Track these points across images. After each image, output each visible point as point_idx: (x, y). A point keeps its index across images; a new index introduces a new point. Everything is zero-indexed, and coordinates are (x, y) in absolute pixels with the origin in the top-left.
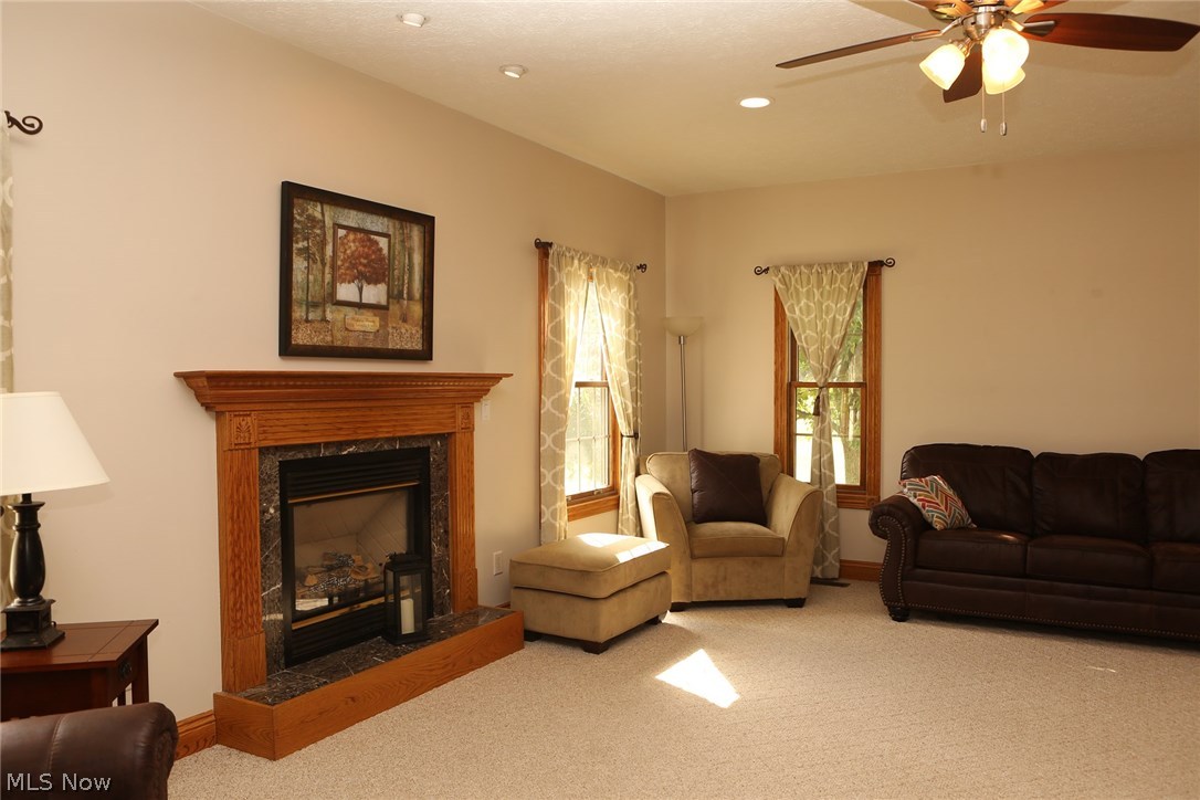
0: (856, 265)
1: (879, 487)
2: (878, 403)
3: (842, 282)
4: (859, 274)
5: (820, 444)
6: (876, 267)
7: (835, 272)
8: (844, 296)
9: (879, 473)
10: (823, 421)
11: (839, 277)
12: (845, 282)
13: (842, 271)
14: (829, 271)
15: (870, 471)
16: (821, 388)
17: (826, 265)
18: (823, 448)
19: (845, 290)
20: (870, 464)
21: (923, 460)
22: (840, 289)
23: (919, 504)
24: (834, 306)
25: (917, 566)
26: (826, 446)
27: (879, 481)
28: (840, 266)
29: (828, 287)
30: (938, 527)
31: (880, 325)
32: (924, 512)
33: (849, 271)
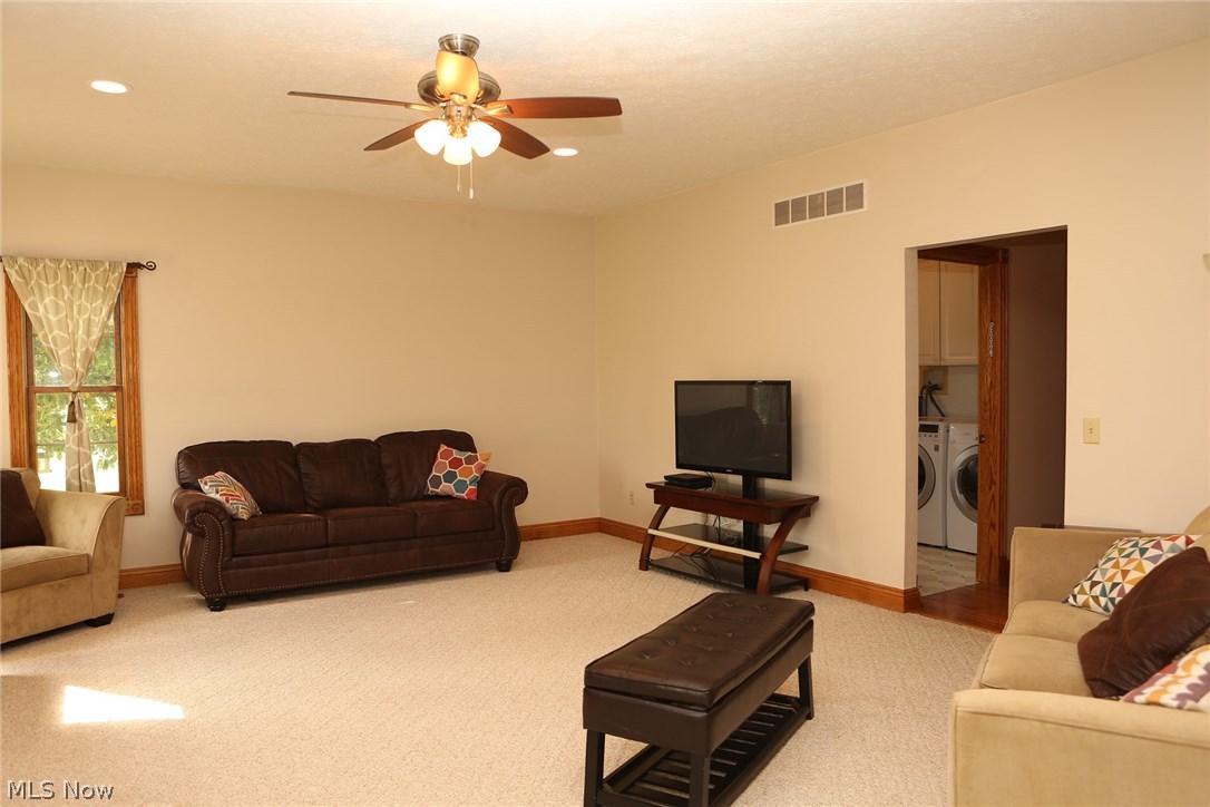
0: (114, 265)
1: (142, 491)
2: (137, 406)
3: (97, 281)
4: (116, 274)
5: (79, 452)
6: (133, 267)
7: (88, 270)
8: (100, 295)
9: (141, 477)
10: (80, 428)
11: (93, 276)
12: (101, 280)
13: (96, 270)
14: (81, 268)
15: (132, 476)
16: (75, 393)
17: (77, 262)
18: (83, 457)
19: (101, 289)
20: (131, 468)
21: (199, 459)
22: (95, 290)
23: (223, 499)
24: (89, 306)
25: (234, 556)
26: (86, 454)
27: (142, 485)
28: (95, 264)
29: (80, 285)
30: (245, 517)
31: (137, 327)
32: (228, 505)
33: (105, 270)
